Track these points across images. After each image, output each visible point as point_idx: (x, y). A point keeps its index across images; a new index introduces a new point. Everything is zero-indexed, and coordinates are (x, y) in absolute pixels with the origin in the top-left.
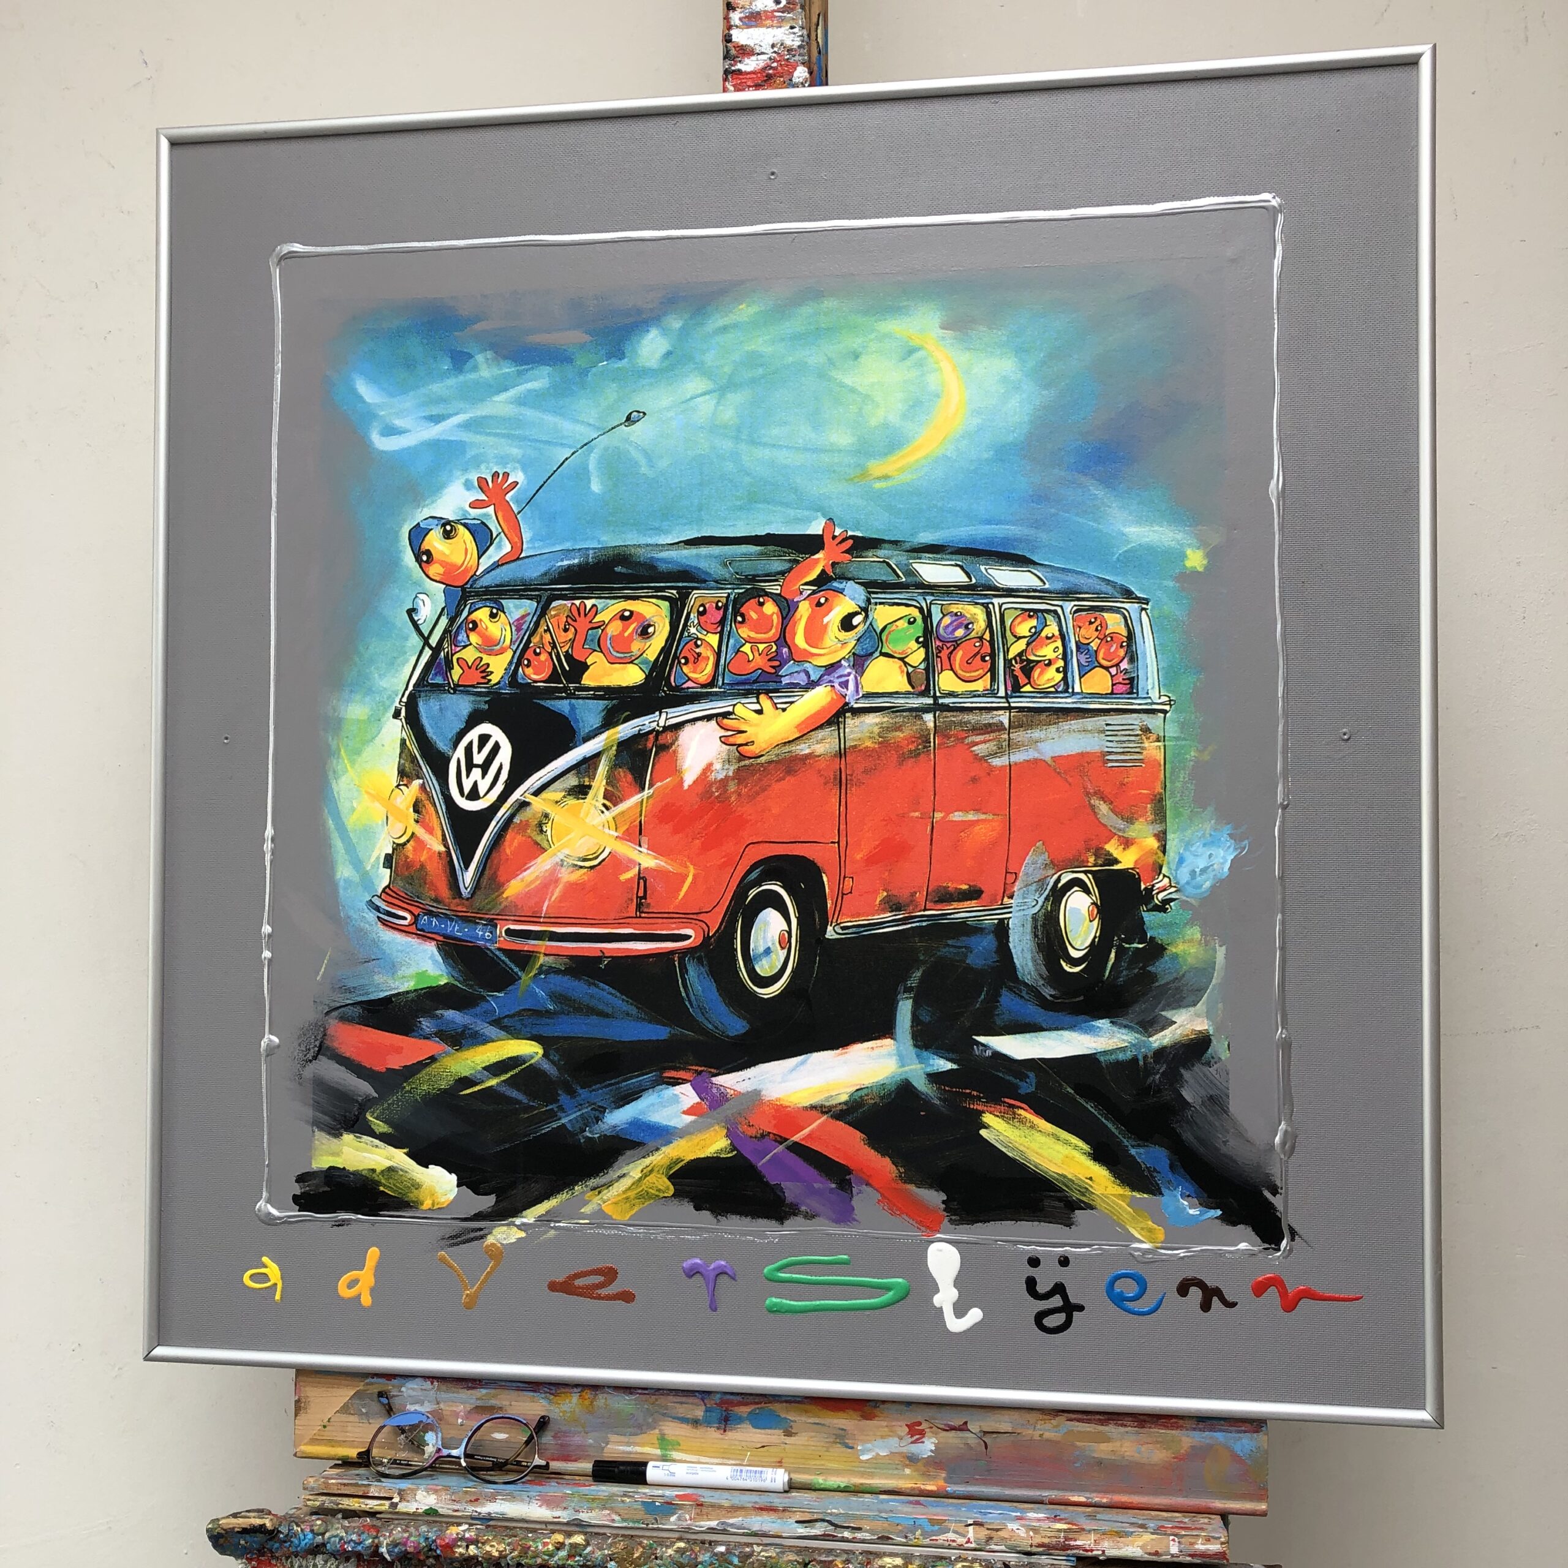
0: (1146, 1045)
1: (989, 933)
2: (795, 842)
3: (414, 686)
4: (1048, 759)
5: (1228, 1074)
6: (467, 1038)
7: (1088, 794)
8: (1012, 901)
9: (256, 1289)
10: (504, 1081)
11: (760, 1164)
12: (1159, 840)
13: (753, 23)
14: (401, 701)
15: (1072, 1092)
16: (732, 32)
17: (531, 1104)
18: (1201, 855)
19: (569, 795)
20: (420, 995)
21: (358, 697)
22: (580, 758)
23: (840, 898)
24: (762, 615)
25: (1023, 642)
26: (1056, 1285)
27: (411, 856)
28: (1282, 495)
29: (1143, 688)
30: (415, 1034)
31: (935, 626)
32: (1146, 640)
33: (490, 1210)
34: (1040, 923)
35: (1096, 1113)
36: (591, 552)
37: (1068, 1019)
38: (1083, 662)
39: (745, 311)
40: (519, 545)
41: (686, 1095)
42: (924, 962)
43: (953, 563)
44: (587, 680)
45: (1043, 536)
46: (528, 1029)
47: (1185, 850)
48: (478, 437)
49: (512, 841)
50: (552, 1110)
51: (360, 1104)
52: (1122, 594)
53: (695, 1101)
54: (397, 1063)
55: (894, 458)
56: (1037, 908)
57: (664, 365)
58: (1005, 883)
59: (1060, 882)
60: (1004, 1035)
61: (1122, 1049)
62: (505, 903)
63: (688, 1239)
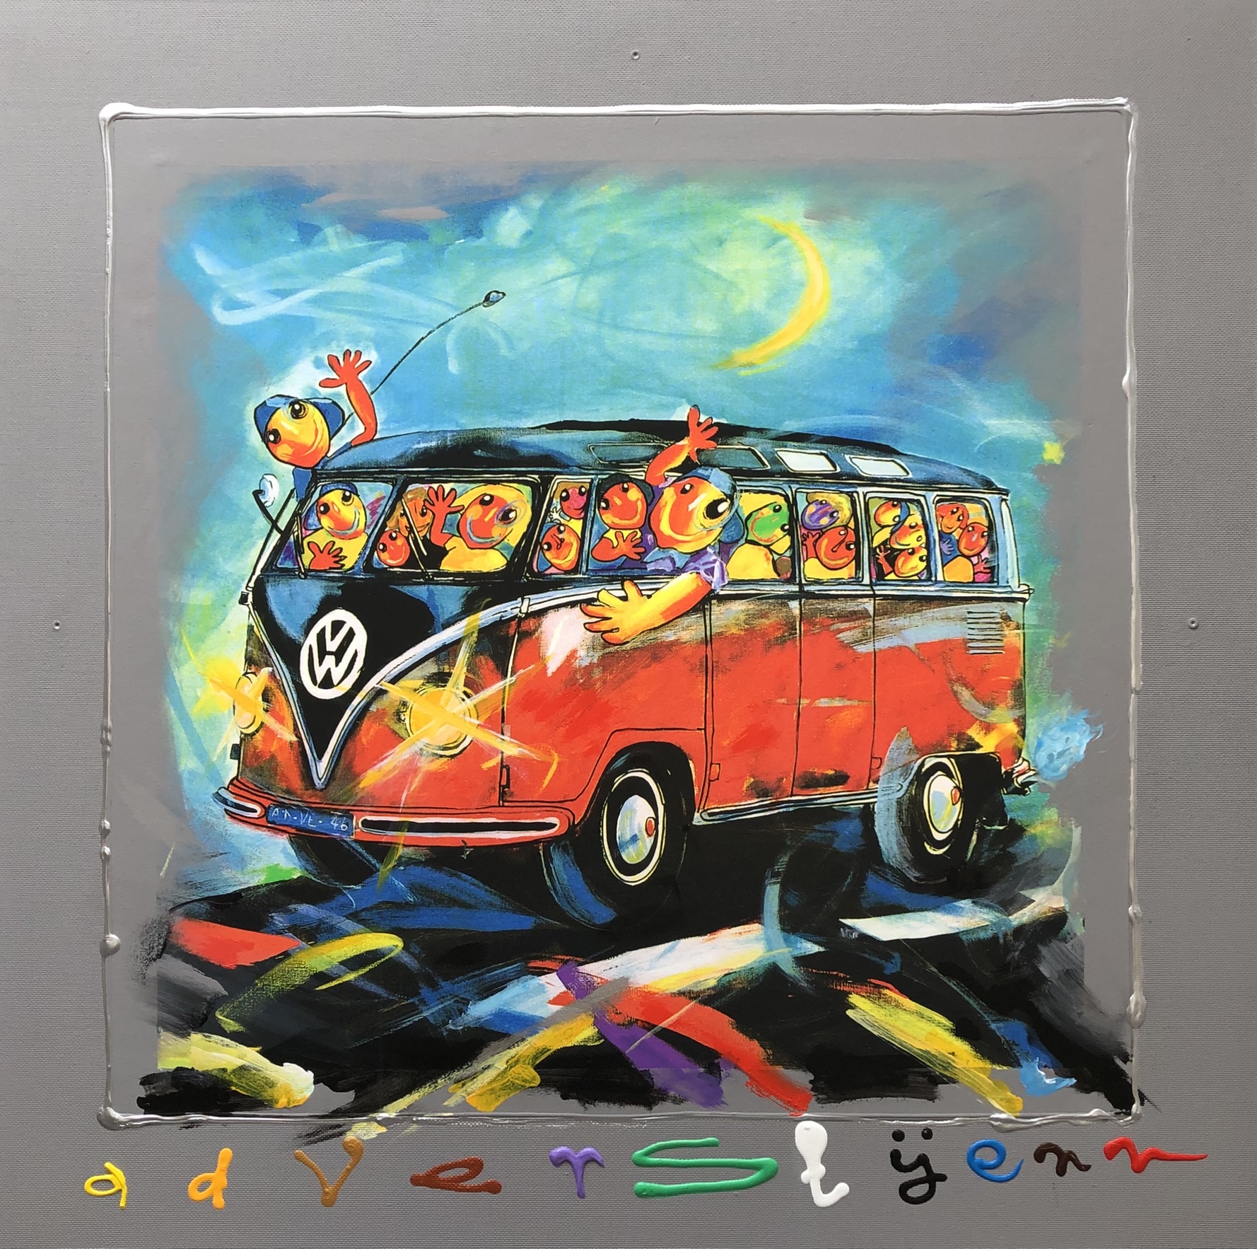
0: (1005, 923)
1: (855, 818)
2: (662, 729)
3: (262, 571)
4: (911, 645)
5: (1082, 949)
6: (322, 933)
7: (951, 680)
8: (877, 786)
9: (99, 1196)
10: (362, 975)
11: (627, 1052)
12: (1019, 725)
14: (247, 586)
15: (936, 970)
17: (391, 997)
18: (1059, 739)
19: (429, 682)
20: (272, 889)
21: (201, 582)
22: (440, 645)
23: (707, 784)
24: (626, 500)
25: (888, 530)
26: (919, 1157)
27: (260, 747)
28: (1135, 389)
29: (1003, 577)
30: (267, 929)
31: (800, 514)
32: (1006, 530)
33: (349, 1106)
34: (904, 807)
35: (958, 990)
36: (449, 434)
37: (932, 900)
38: (946, 551)
39: (608, 192)
40: (373, 426)
41: (553, 984)
42: (791, 847)
43: (818, 451)
44: (446, 566)
45: (907, 427)
46: (387, 922)
47: (1043, 734)
48: (329, 313)
49: (368, 730)
50: (413, 1003)
51: (208, 1003)
52: (982, 485)
53: (561, 991)
54: (247, 959)
55: (759, 346)
56: (902, 792)
57: (524, 244)
58: (870, 768)
59: (923, 767)
60: (869, 917)
61: (984, 928)
62: (361, 794)
63: (555, 1128)
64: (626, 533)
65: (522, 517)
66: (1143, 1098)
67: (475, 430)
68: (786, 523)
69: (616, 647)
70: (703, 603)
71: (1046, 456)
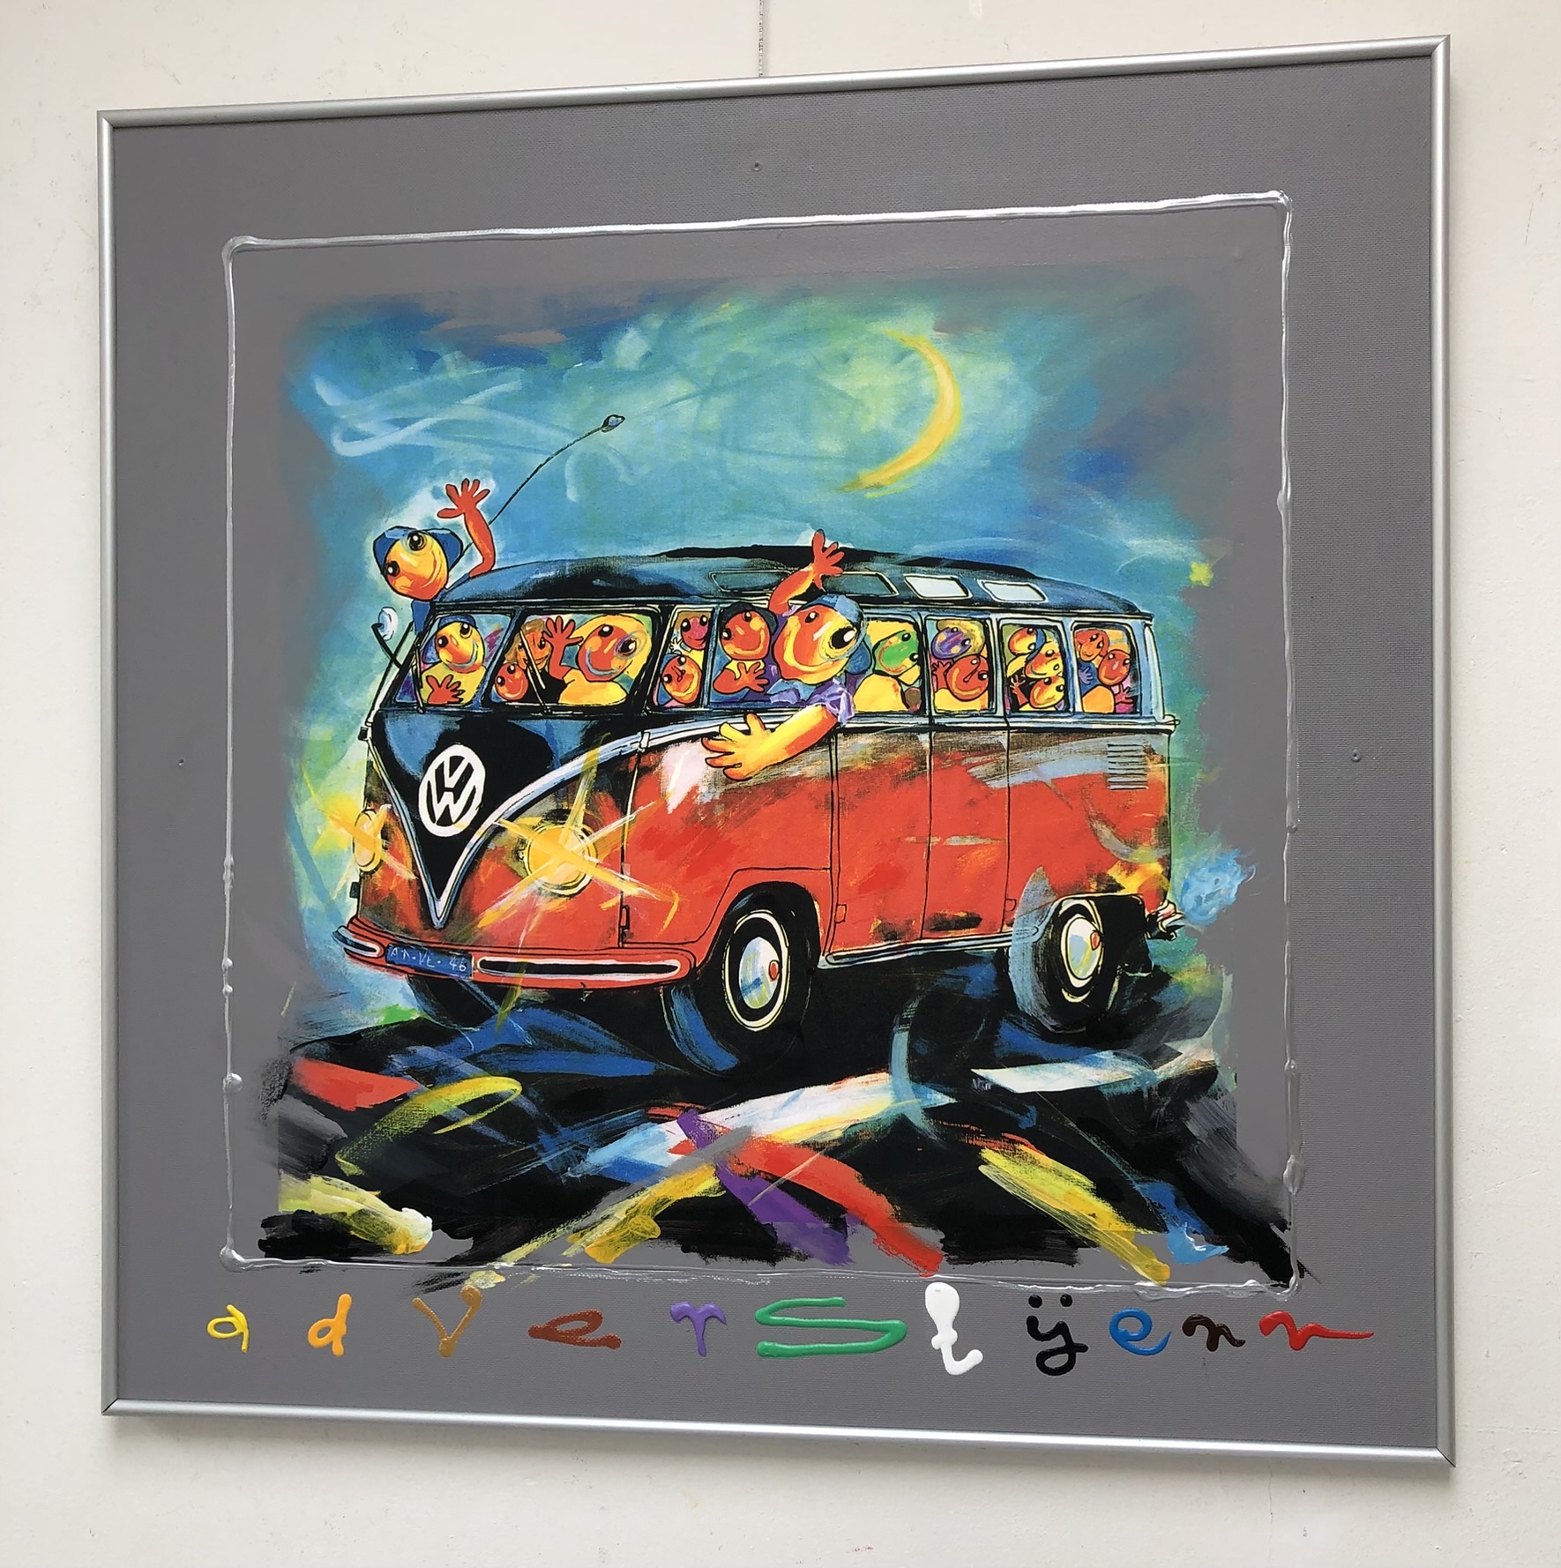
0: (1151, 1077)
1: (986, 963)
2: (785, 869)
3: (380, 706)
4: (1048, 780)
5: (1234, 1106)
6: (441, 1075)
7: (1089, 817)
8: (1012, 929)
9: (221, 1339)
10: (480, 1120)
11: (751, 1204)
12: (1163, 866)
14: (367, 722)
15: (1075, 1126)
17: (509, 1143)
18: (1207, 881)
19: (547, 820)
20: (391, 1030)
21: (321, 718)
22: (559, 781)
23: (832, 927)
24: (749, 631)
26: (1058, 1325)
27: (379, 885)
28: (1293, 504)
30: (383, 1072)
32: (1149, 655)
33: (467, 1254)
34: (1040, 952)
35: (1099, 1147)
36: (568, 564)
37: (1069, 1050)
38: (1084, 680)
39: (729, 311)
41: (673, 1132)
42: (921, 993)
43: (949, 576)
44: (565, 699)
45: (1043, 550)
46: (506, 1065)
47: (1190, 875)
48: (446, 442)
49: (487, 868)
50: (532, 1148)
51: (328, 1145)
52: (1124, 610)
53: (682, 1139)
54: (366, 1101)
55: (886, 467)
56: (1037, 936)
57: (643, 367)
58: (1004, 911)
59: (1060, 909)
60: (1004, 1068)
61: (1126, 1082)
62: (480, 934)
63: (676, 1283)
64: (749, 664)
65: (642, 649)
66: (1302, 1269)
67: (593, 559)
69: (739, 783)
70: (829, 736)
71: (1194, 578)
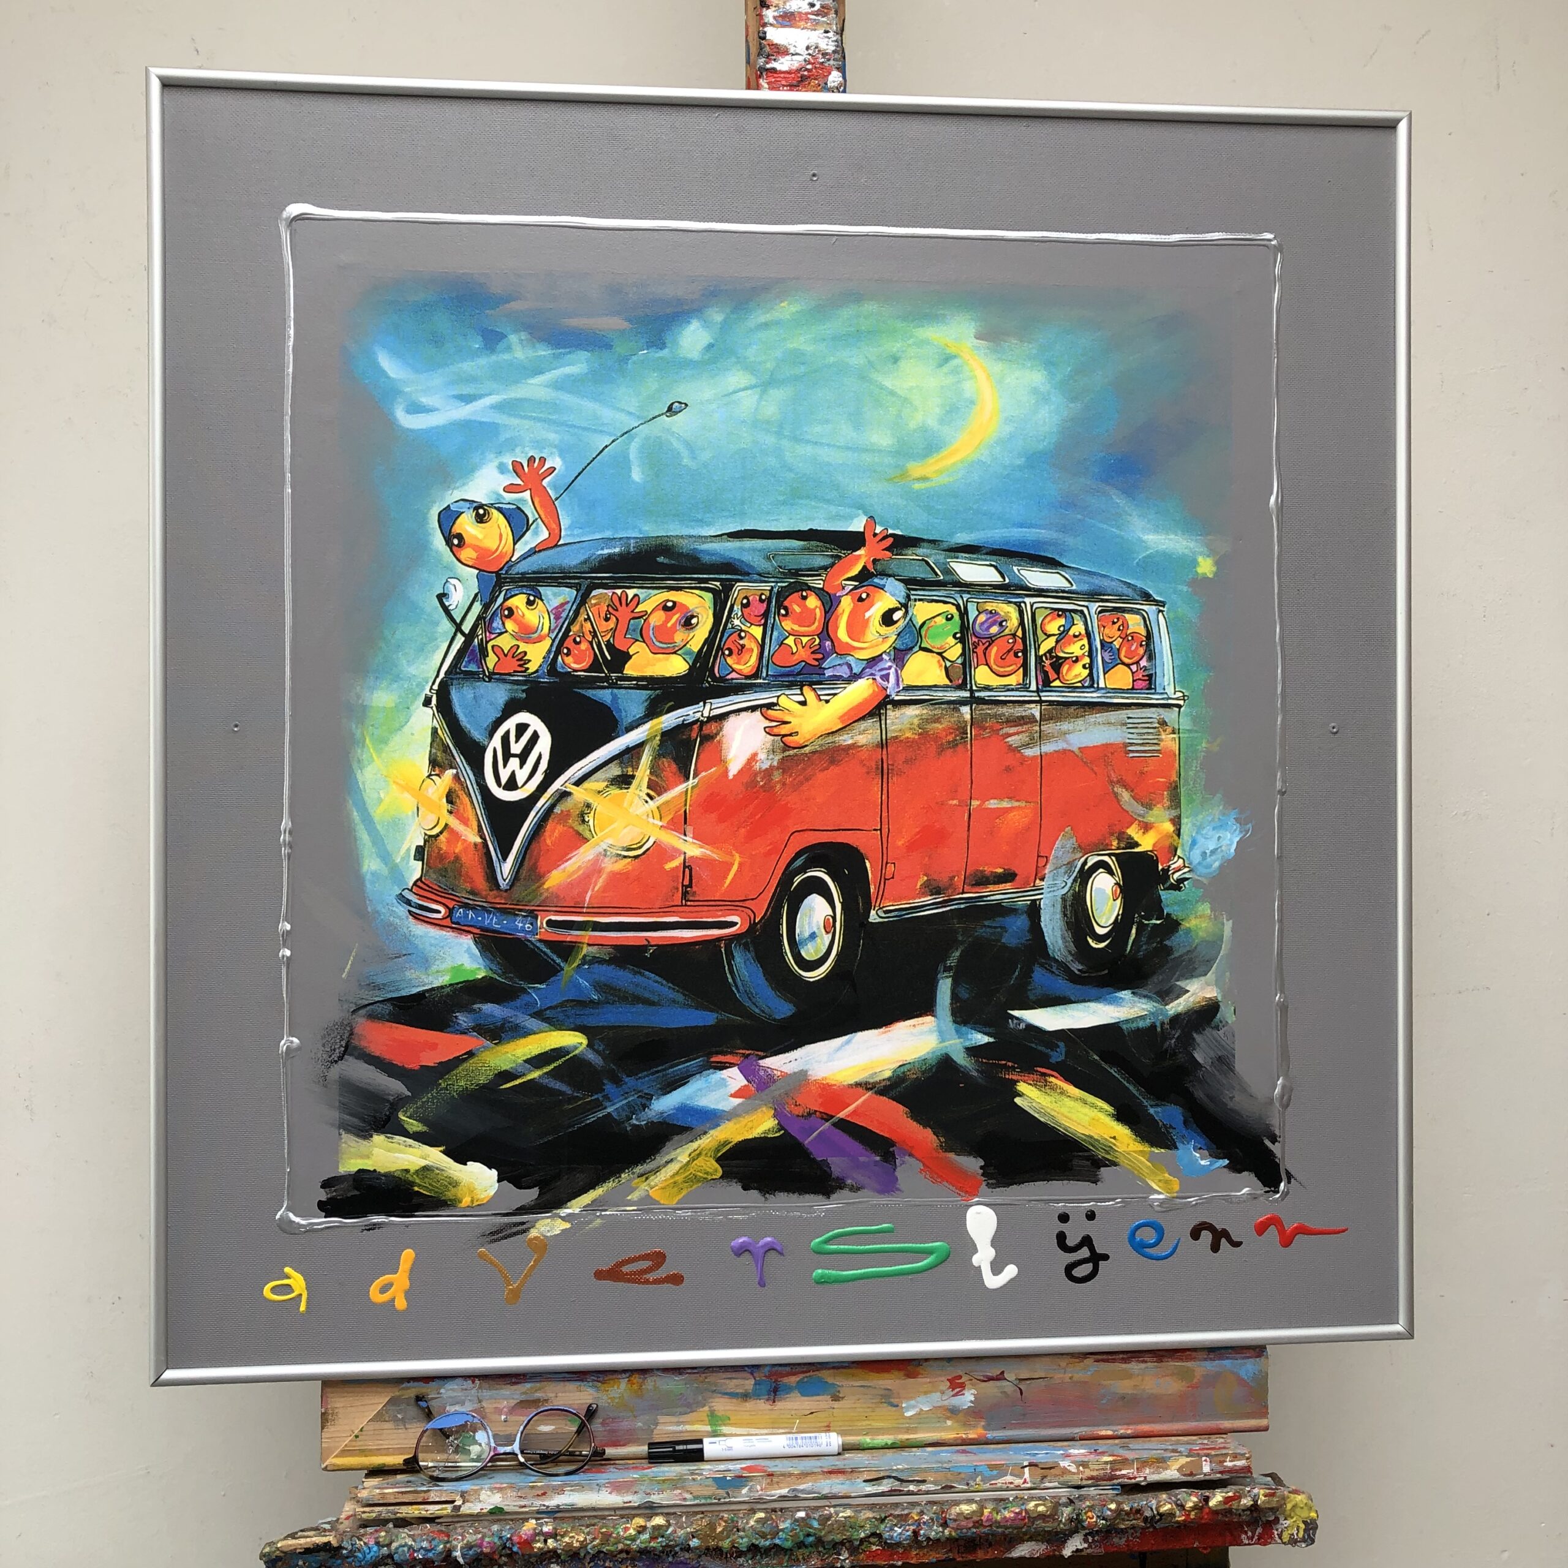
0: (1163, 1013)
1: (1022, 914)
2: (839, 830)
3: (446, 673)
4: (1075, 749)
5: (1234, 1036)
6: (507, 1032)
7: (1112, 782)
8: (1043, 883)
9: (278, 1301)
10: (546, 1073)
11: (806, 1142)
12: (1174, 825)
13: (788, 23)
14: (431, 688)
15: (1098, 1059)
16: (766, 29)
17: (576, 1094)
18: (1211, 837)
19: (612, 784)
20: (456, 989)
21: (384, 684)
22: (623, 747)
23: (882, 883)
24: (804, 607)
25: (1053, 640)
26: (1083, 1238)
27: (445, 848)
28: (1280, 507)
30: (448, 1030)
32: (1163, 640)
33: (533, 1203)
34: (1068, 903)
35: (1119, 1077)
36: (632, 541)
37: (1094, 991)
39: (787, 309)
40: (557, 531)
41: (734, 1078)
42: (962, 942)
43: (988, 563)
44: (630, 670)
45: (1070, 541)
46: (571, 1020)
47: (1197, 833)
48: (512, 419)
49: (553, 831)
50: (597, 1099)
51: (391, 1104)
52: (1141, 597)
53: (743, 1084)
54: (430, 1059)
55: (932, 461)
56: (1066, 889)
57: (706, 357)
58: (1037, 867)
59: (1087, 864)
60: (1036, 1008)
61: (1142, 1018)
62: (546, 894)
63: (736, 1219)
64: (805, 640)
67: (658, 537)
68: (958, 631)
70: (880, 707)
71: (1200, 570)
